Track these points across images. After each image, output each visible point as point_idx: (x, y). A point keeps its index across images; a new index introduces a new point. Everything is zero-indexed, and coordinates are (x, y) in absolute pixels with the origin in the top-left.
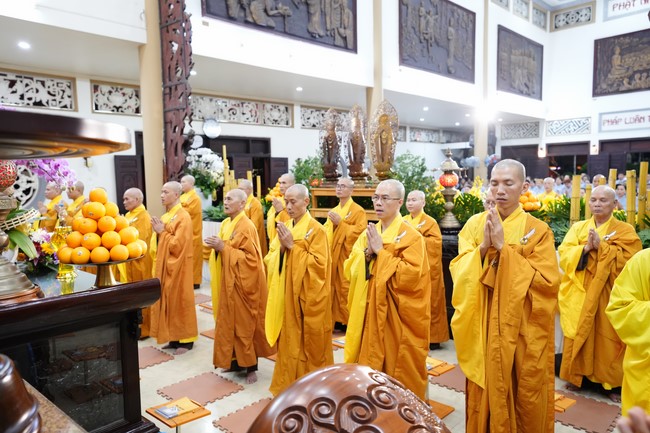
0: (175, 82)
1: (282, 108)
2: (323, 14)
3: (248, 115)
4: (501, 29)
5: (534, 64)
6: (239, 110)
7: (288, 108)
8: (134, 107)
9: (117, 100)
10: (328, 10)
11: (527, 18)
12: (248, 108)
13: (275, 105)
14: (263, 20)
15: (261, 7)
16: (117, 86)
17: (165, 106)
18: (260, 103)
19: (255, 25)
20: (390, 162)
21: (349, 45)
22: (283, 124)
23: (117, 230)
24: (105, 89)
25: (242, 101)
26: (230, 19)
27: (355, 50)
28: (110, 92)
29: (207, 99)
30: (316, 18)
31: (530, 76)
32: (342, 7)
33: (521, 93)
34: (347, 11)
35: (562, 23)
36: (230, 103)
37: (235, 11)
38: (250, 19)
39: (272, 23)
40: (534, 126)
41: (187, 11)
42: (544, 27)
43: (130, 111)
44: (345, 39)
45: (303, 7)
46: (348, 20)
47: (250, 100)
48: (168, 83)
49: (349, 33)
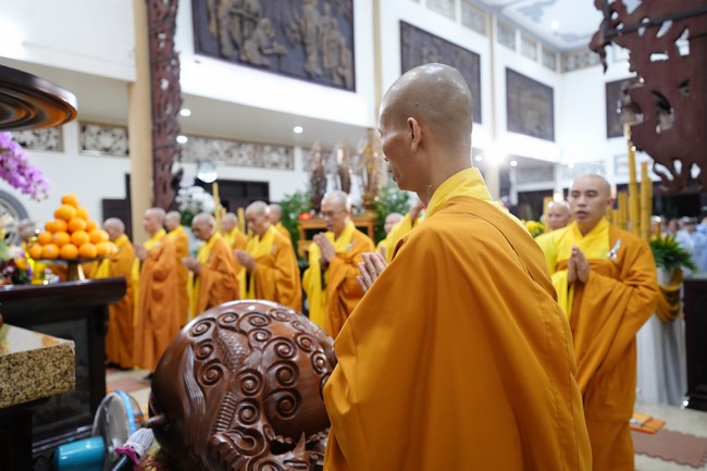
0: (164, 119)
1: (282, 150)
2: (320, 54)
3: (246, 157)
4: (509, 71)
5: (544, 106)
6: (235, 152)
7: (289, 150)
8: (124, 149)
9: (106, 141)
10: (325, 49)
11: (535, 59)
12: (246, 150)
13: (275, 147)
14: (257, 59)
15: (256, 47)
16: (106, 127)
17: (154, 143)
18: (258, 145)
19: (249, 64)
20: (375, 192)
21: (348, 84)
22: (283, 167)
23: (87, 231)
24: (94, 129)
25: (240, 143)
26: (223, 57)
27: (353, 89)
28: (99, 133)
29: (202, 141)
30: (313, 58)
31: (541, 118)
32: (339, 47)
33: (532, 134)
34: (346, 51)
35: (571, 65)
36: (227, 145)
37: (228, 49)
38: (243, 58)
39: (266, 61)
40: (548, 170)
41: (177, 48)
42: (554, 69)
43: (119, 153)
44: (343, 78)
45: (299, 47)
46: (346, 60)
47: (247, 143)
48: (158, 121)
49: (347, 73)
